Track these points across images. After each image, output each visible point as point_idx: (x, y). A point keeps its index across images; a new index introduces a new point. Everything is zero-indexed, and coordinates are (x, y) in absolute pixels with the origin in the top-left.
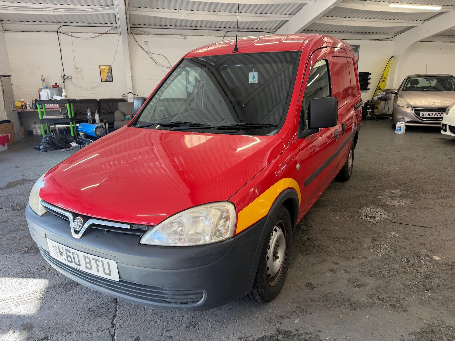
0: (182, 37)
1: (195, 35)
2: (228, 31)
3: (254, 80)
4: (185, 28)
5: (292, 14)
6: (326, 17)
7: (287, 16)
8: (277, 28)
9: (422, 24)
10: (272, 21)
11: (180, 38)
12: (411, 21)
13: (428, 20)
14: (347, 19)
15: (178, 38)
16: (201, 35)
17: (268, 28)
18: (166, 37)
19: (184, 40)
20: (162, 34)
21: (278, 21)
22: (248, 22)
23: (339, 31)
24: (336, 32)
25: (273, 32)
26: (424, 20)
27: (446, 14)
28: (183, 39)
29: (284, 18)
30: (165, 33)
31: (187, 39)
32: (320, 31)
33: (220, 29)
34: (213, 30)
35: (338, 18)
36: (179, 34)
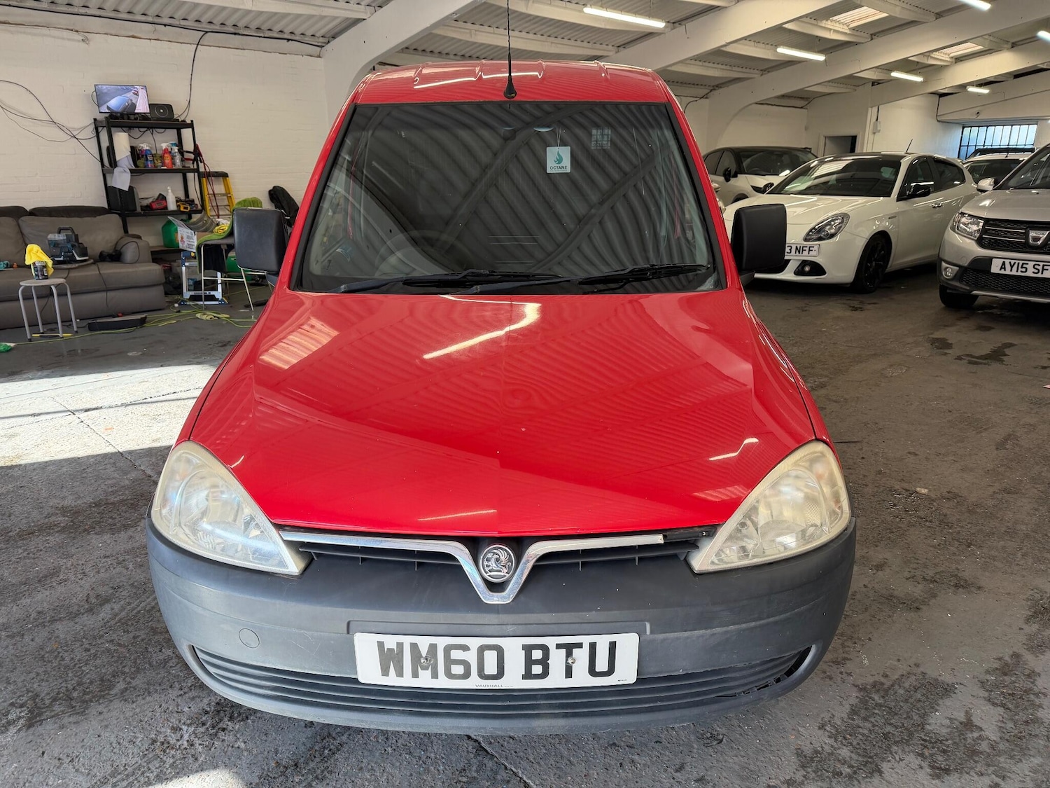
0: (79, 37)
1: (113, 32)
2: (207, 32)
3: (560, 165)
4: (83, 11)
5: (373, 5)
6: (460, 24)
7: (362, 7)
8: (332, 33)
9: (616, 53)
10: (323, 17)
11: (69, 40)
12: (598, 46)
13: (624, 45)
14: (486, 28)
15: (63, 39)
16: (131, 34)
17: (309, 33)
18: (24, 33)
19: (83, 45)
20: (9, 23)
21: (336, 18)
22: (262, 12)
23: (462, 53)
24: (455, 55)
25: (319, 44)
26: (619, 45)
27: (657, 37)
28: (79, 41)
29: (354, 12)
30: (19, 20)
31: (91, 43)
32: (424, 50)
33: (183, 23)
34: (165, 25)
35: (469, 25)
36: (65, 27)
